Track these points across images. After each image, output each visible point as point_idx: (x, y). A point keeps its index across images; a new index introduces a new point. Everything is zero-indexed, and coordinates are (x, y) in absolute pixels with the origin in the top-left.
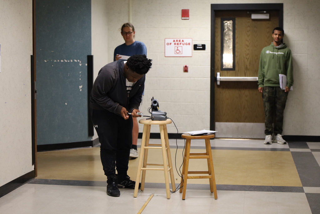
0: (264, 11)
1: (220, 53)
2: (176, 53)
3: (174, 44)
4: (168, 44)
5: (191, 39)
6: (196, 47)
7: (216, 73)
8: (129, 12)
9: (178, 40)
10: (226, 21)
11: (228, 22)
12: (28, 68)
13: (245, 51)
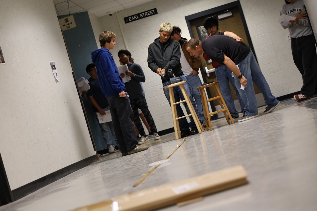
0: (226, 10)
7: (204, 68)
8: (124, 41)
10: (200, 27)
12: (72, 80)
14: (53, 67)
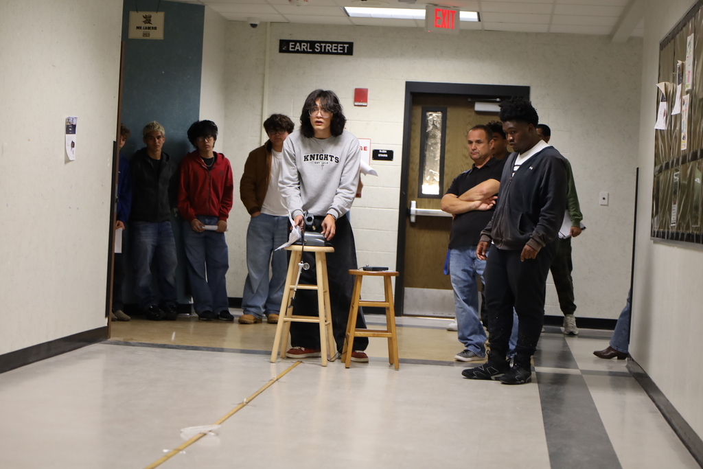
0: (497, 98)
1: (418, 167)
5: (369, 140)
6: (376, 155)
7: (409, 202)
10: (430, 113)
11: (434, 114)
13: (462, 166)
14: (71, 128)
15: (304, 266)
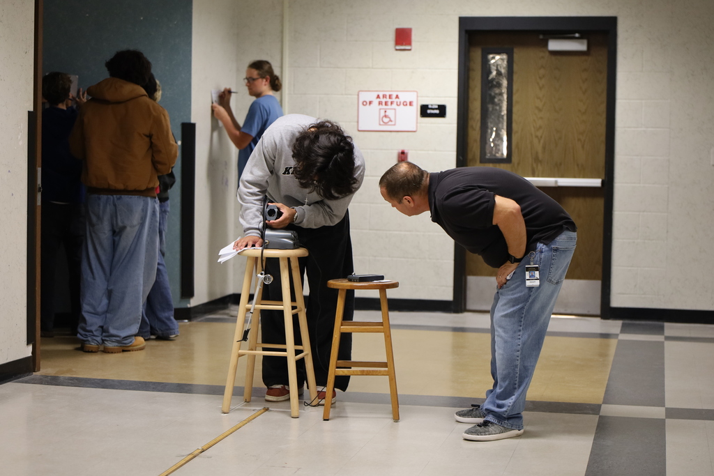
0: (575, 32)
1: (479, 124)
2: (382, 123)
3: (378, 103)
4: (365, 103)
5: (415, 93)
6: (425, 111)
9: (388, 94)
10: (492, 55)
11: (498, 57)
12: (19, 137)
13: (534, 120)
15: (265, 279)
